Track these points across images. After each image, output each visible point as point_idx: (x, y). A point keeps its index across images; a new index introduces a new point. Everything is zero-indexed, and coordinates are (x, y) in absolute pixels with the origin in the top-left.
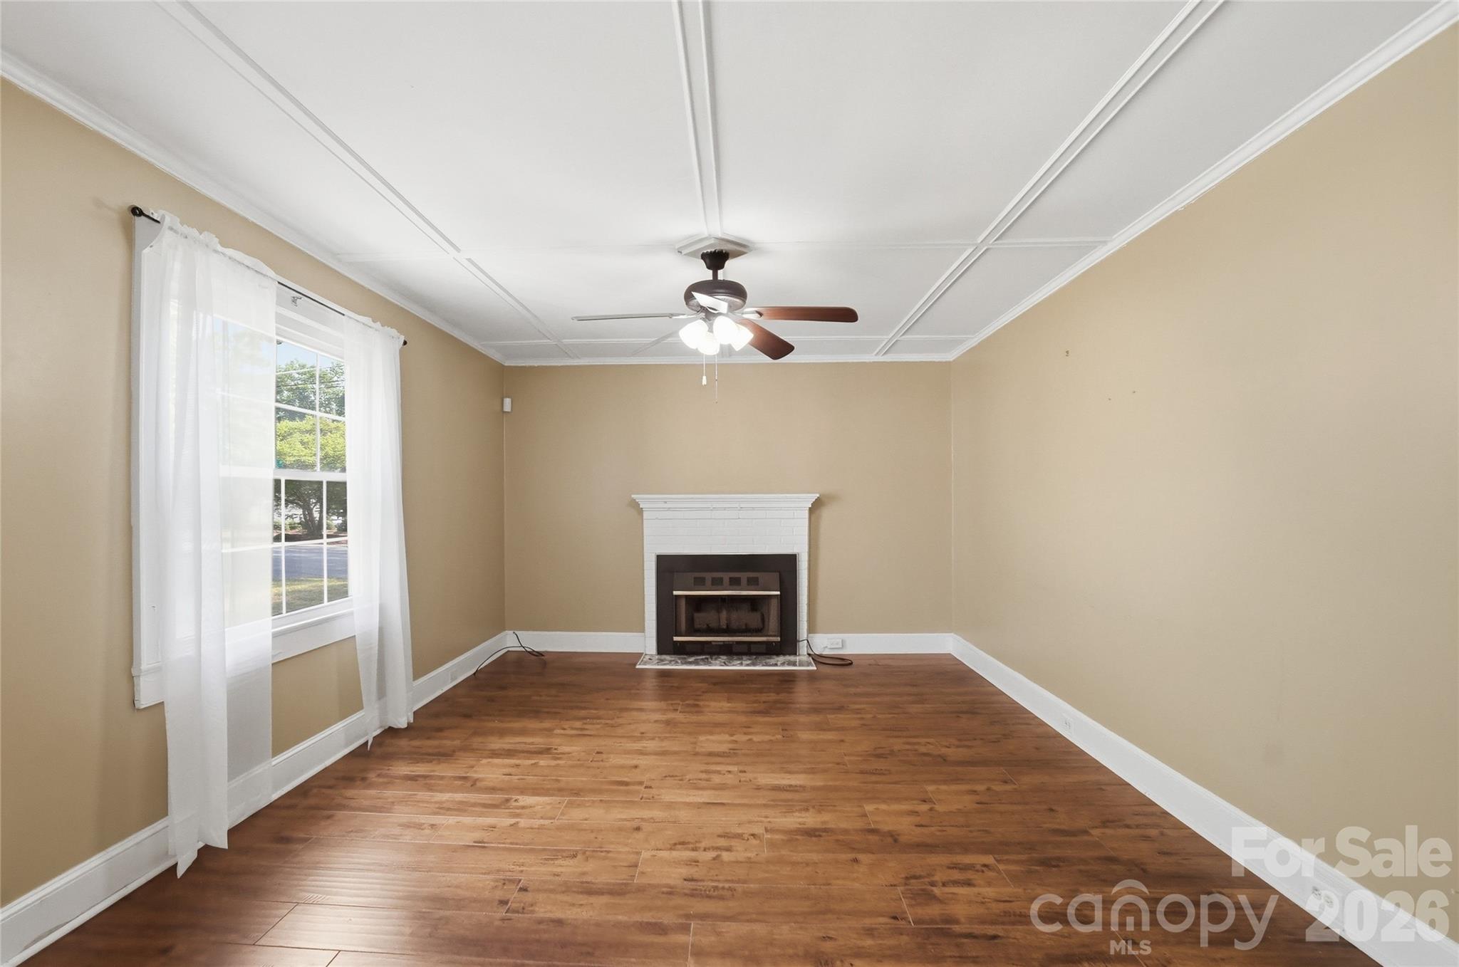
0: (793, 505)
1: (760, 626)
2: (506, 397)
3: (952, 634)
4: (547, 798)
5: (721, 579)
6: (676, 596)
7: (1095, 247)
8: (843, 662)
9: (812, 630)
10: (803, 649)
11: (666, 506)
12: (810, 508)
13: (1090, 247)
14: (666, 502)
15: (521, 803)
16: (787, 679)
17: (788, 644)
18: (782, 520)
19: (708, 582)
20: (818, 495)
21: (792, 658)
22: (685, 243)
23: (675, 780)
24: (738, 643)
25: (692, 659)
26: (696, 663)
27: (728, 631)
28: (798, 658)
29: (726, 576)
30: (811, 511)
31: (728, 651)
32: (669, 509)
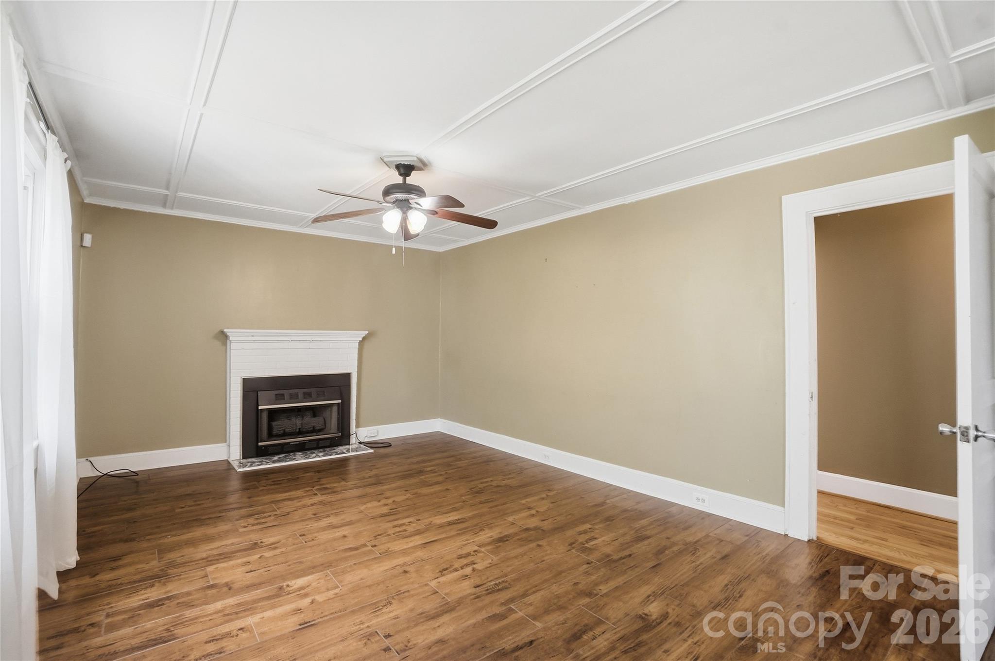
0: (345, 339)
1: (323, 427)
2: (87, 233)
3: (439, 419)
4: (313, 576)
5: (297, 394)
6: (261, 409)
7: (573, 209)
8: (386, 444)
9: (357, 426)
10: (353, 440)
11: (253, 338)
12: (360, 341)
13: (572, 208)
14: (253, 336)
15: (296, 586)
16: (343, 463)
17: (343, 437)
18: (320, 350)
19: (286, 397)
20: (367, 332)
21: (347, 447)
22: (388, 154)
23: (384, 537)
24: (310, 441)
25: (276, 458)
26: (279, 461)
27: (300, 433)
28: (350, 447)
29: (300, 392)
30: (361, 343)
31: (302, 448)
32: (254, 341)
